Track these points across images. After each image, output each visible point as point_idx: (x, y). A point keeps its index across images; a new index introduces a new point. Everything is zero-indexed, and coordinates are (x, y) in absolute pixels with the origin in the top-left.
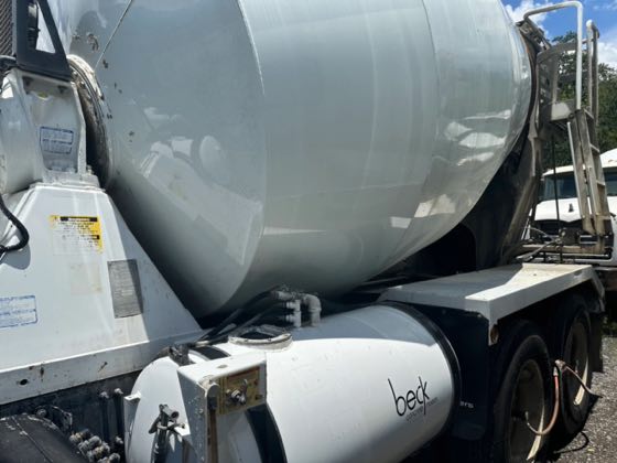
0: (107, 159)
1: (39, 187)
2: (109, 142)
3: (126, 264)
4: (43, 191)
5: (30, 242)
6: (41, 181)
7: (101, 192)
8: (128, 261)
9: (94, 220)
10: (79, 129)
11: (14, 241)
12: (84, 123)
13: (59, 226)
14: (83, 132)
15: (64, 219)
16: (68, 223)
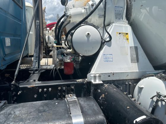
9: (127, 34)
11: (108, 39)
16: (121, 35)
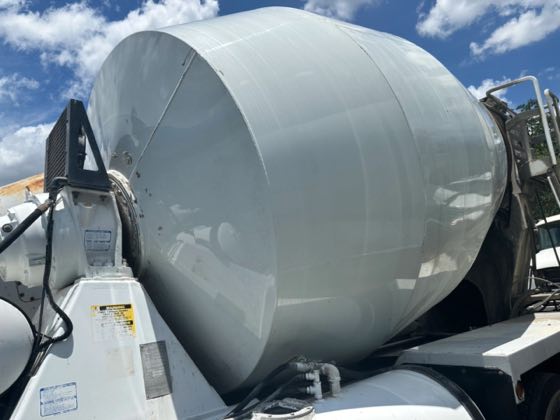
0: (139, 252)
1: (82, 282)
2: (141, 237)
3: (156, 346)
4: (85, 285)
5: (74, 332)
6: (84, 276)
7: (134, 281)
8: (158, 342)
9: (128, 306)
10: (116, 229)
11: (60, 332)
12: (120, 224)
13: (99, 315)
14: (120, 231)
15: (103, 308)
16: (106, 311)
